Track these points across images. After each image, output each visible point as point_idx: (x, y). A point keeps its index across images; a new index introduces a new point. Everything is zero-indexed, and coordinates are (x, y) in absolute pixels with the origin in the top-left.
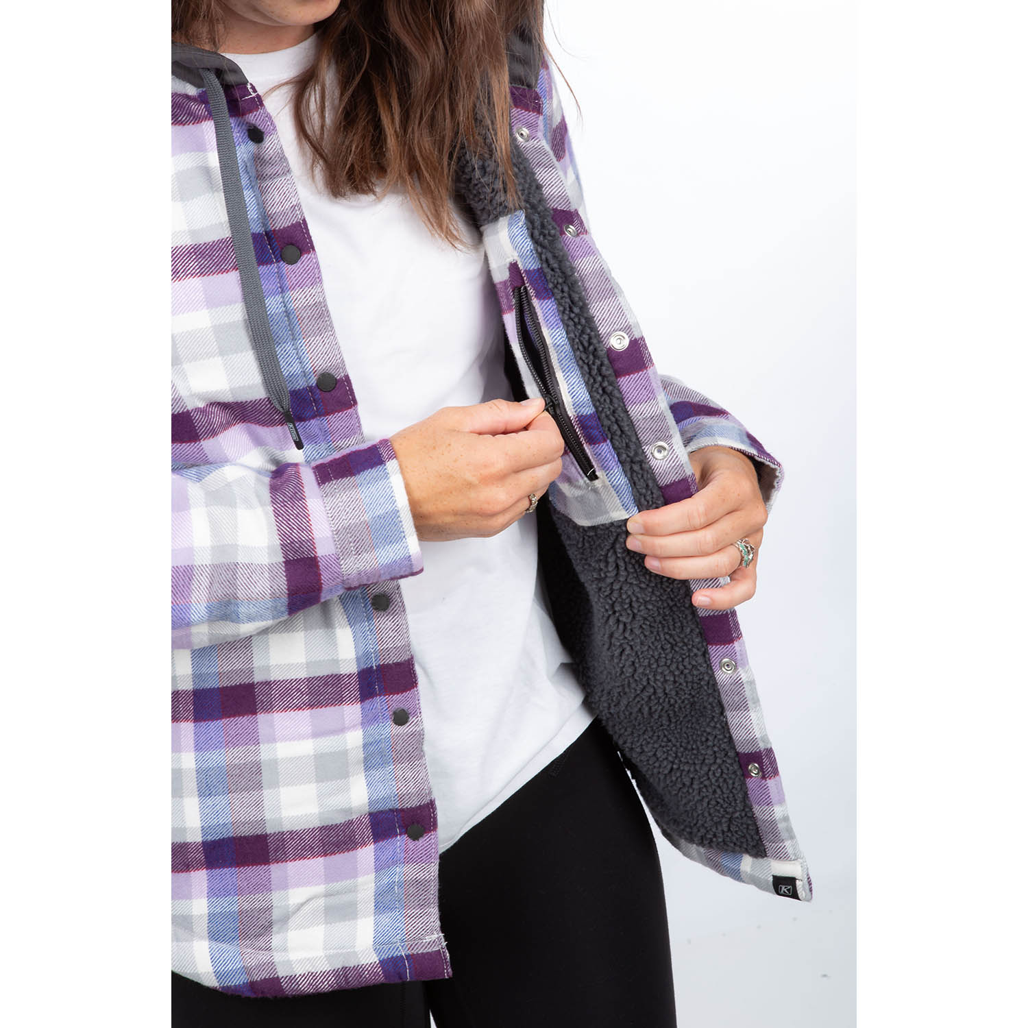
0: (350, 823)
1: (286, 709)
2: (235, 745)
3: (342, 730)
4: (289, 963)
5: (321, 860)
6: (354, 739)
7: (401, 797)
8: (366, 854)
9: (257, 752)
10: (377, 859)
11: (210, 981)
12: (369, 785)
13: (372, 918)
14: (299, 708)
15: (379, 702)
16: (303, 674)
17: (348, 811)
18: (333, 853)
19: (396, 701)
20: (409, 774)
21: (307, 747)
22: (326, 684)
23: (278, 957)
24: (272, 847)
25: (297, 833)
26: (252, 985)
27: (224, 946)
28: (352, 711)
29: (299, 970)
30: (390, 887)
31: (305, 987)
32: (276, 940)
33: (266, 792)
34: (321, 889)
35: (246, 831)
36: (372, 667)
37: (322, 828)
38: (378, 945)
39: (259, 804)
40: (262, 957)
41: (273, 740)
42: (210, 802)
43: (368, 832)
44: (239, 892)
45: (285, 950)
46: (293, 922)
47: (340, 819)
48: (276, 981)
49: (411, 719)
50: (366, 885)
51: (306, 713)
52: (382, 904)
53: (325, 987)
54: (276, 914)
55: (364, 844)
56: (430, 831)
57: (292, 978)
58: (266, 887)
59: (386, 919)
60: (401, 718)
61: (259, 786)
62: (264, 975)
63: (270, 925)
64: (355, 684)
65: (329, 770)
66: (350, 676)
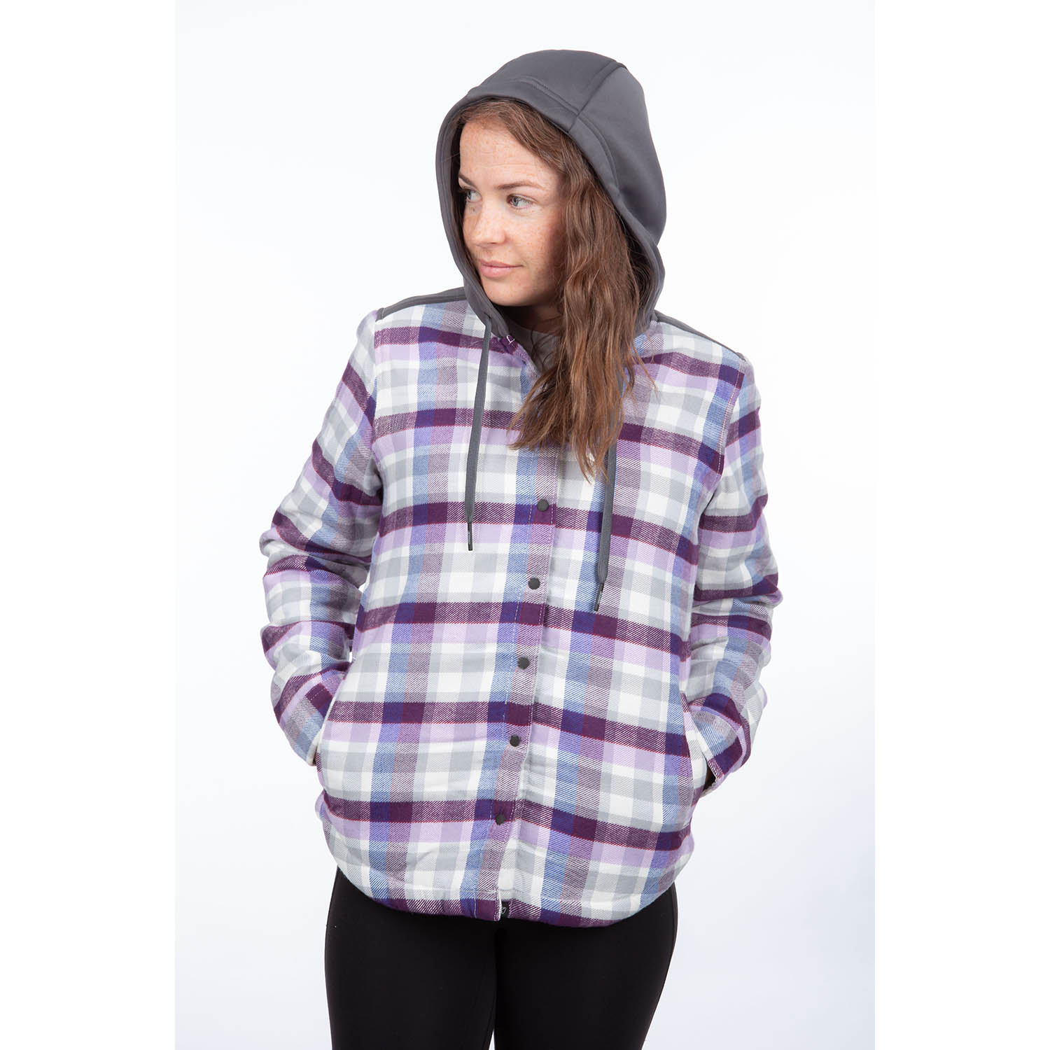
0: (464, 802)
1: (440, 721)
2: (404, 742)
3: (473, 738)
4: (412, 891)
5: (441, 824)
6: (480, 746)
7: (497, 792)
8: (468, 826)
9: (416, 748)
10: (474, 831)
11: (369, 893)
12: (481, 779)
13: (464, 871)
14: (448, 722)
15: (503, 726)
16: (455, 700)
17: (464, 793)
18: (448, 821)
19: (514, 729)
20: (506, 779)
21: (448, 747)
22: (468, 708)
23: (407, 886)
24: (414, 811)
25: (431, 803)
26: (391, 901)
27: (378, 873)
28: (482, 727)
29: (417, 897)
30: (478, 852)
31: (420, 909)
32: (407, 875)
33: (416, 774)
34: (436, 845)
35: (400, 799)
36: (504, 702)
37: (447, 802)
38: (463, 889)
39: (410, 782)
40: (399, 884)
41: (428, 741)
42: (380, 776)
43: (473, 812)
44: (389, 838)
45: (412, 882)
46: (420, 865)
47: (460, 798)
48: (403, 901)
49: (522, 745)
50: (465, 847)
51: (453, 725)
52: (470, 865)
53: (431, 911)
54: (408, 859)
55: (468, 819)
56: (509, 821)
57: (412, 901)
58: (405, 838)
59: (471, 873)
60: (515, 741)
61: (413, 770)
62: (398, 897)
63: (405, 865)
64: (485, 710)
65: (459, 763)
66: (483, 703)
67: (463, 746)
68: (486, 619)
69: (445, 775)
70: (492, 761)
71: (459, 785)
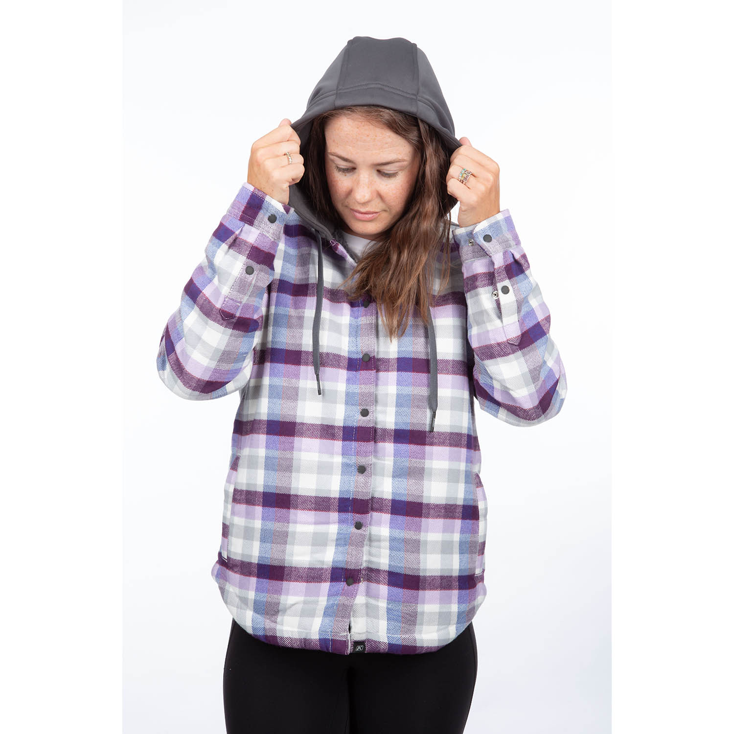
0: (322, 569)
1: (303, 509)
2: (279, 521)
3: (328, 523)
4: (282, 631)
5: (305, 584)
6: (333, 529)
7: (347, 562)
8: (325, 586)
9: (288, 527)
10: (330, 590)
11: (250, 631)
12: (335, 553)
13: (321, 618)
14: (310, 510)
15: (350, 515)
16: (313, 494)
17: (322, 562)
18: (310, 582)
19: (358, 517)
20: (354, 553)
21: (311, 529)
22: (323, 501)
23: (278, 627)
24: (286, 573)
25: (298, 568)
26: (266, 637)
27: (258, 616)
28: (334, 516)
29: (286, 635)
30: (333, 605)
31: (288, 644)
32: (279, 618)
33: (288, 546)
34: (302, 599)
35: (276, 563)
36: (349, 498)
37: (309, 568)
38: (321, 631)
39: (284, 551)
40: (272, 625)
41: (295, 522)
42: (264, 545)
43: (329, 576)
44: (268, 591)
45: (282, 624)
46: (288, 612)
47: (318, 566)
48: (275, 637)
49: (364, 528)
50: (323, 601)
51: (313, 512)
52: (326, 614)
53: (296, 646)
54: (281, 607)
55: (325, 581)
56: (356, 583)
57: (282, 638)
58: (279, 592)
59: (327, 620)
60: (359, 526)
61: (285, 543)
62: (271, 634)
63: (278, 611)
64: (336, 503)
65: (319, 541)
66: (334, 498)
67: (322, 528)
68: (333, 437)
69: (308, 548)
70: (342, 541)
71: (319, 556)
